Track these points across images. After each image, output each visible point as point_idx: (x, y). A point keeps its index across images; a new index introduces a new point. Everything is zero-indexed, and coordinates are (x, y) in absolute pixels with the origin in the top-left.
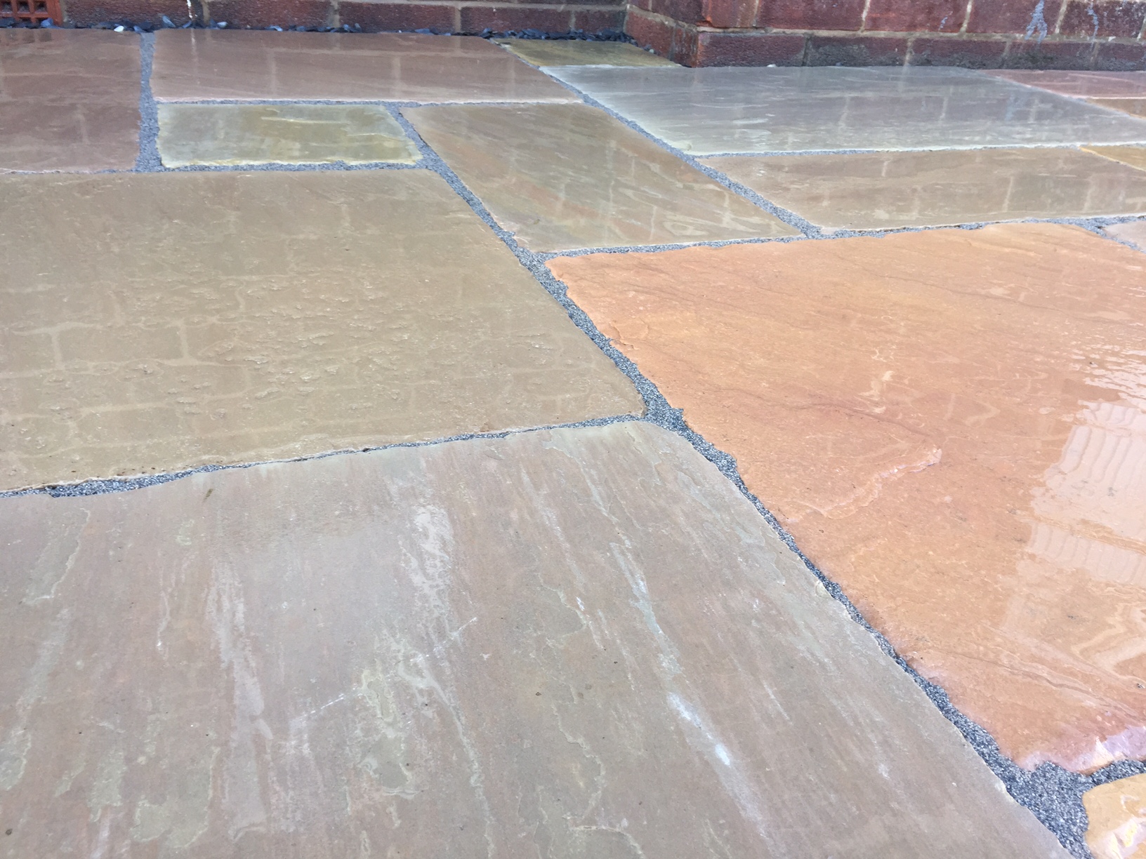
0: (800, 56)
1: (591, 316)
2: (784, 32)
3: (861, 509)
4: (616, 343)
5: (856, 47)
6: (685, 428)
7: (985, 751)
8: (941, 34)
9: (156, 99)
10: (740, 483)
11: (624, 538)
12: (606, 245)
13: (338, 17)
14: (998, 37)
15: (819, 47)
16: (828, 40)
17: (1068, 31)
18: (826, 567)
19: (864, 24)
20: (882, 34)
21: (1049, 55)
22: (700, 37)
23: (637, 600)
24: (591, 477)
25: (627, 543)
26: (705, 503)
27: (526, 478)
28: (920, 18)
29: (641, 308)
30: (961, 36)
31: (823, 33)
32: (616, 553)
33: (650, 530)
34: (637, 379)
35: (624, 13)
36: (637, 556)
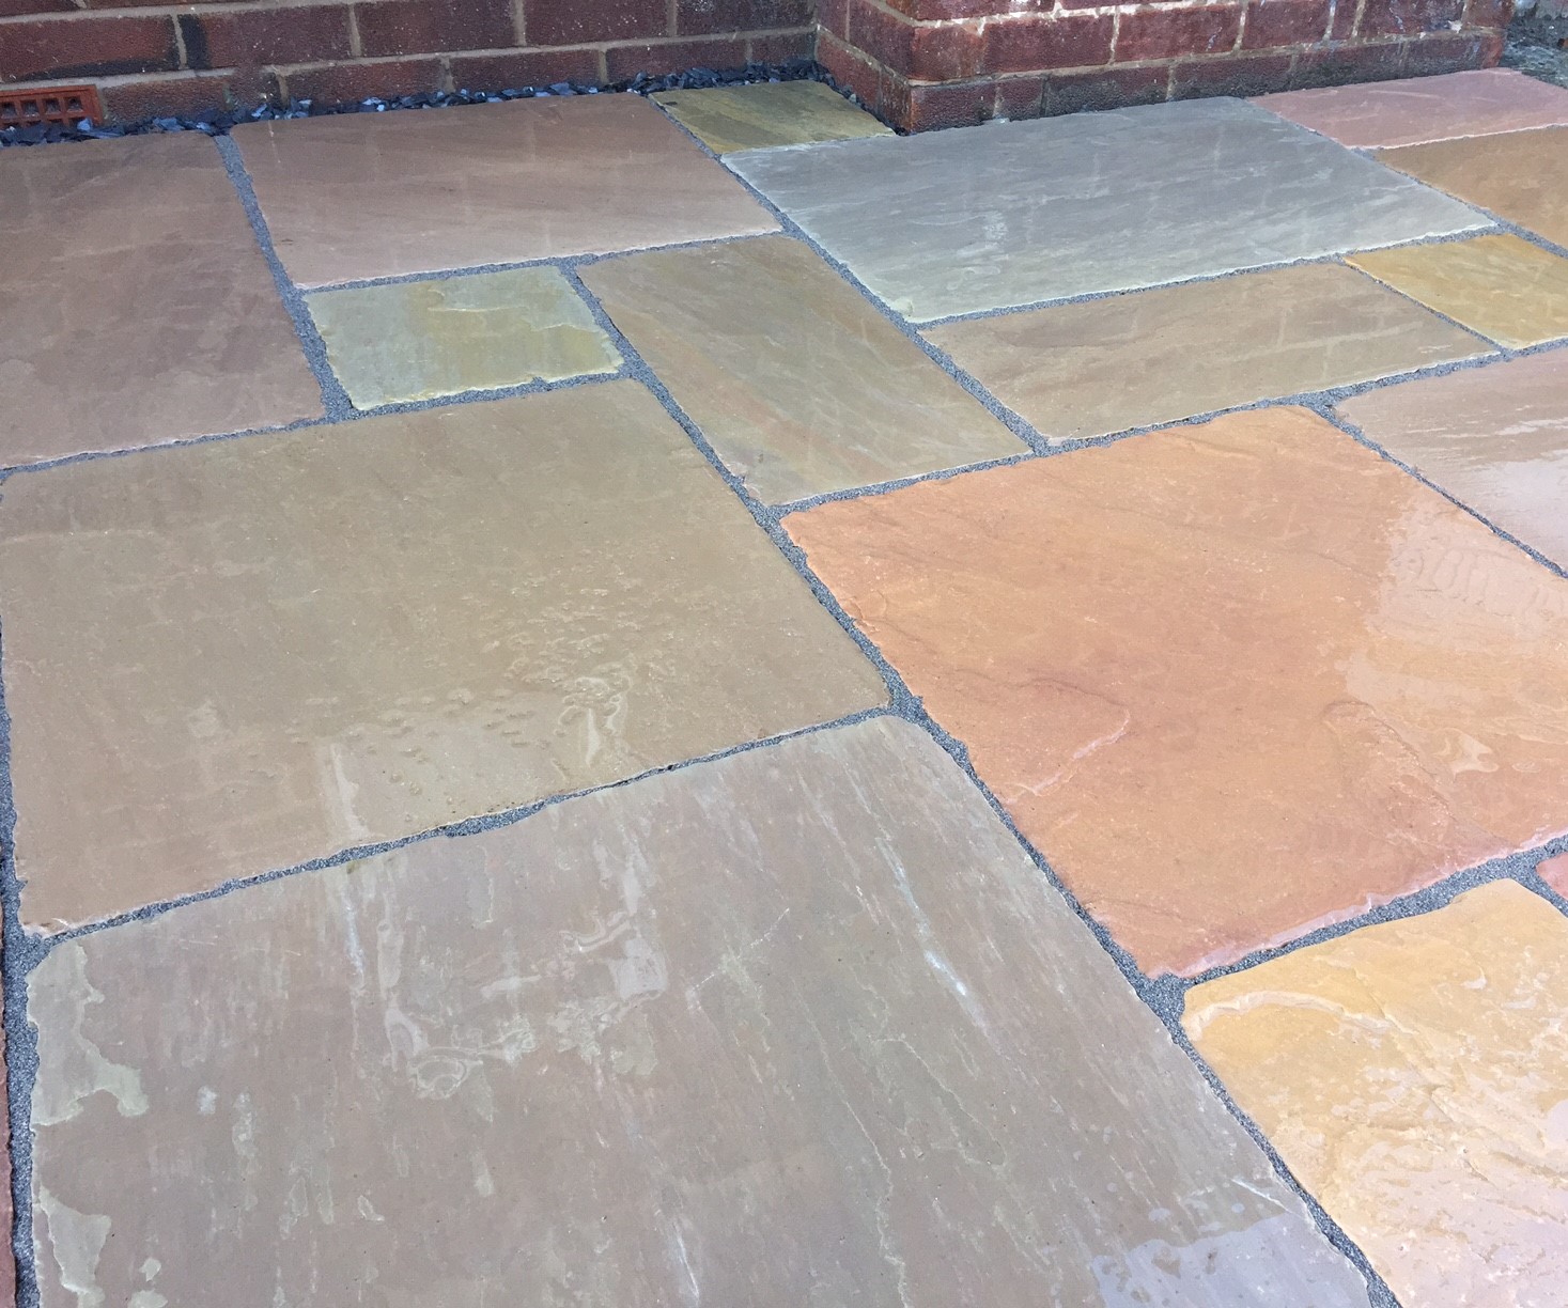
0: (1037, 102)
1: (833, 592)
2: (1015, 76)
3: (1063, 786)
4: (860, 624)
5: (1105, 84)
6: (925, 717)
7: (1128, 969)
8: (1210, 55)
9: (299, 286)
10: (971, 771)
11: (885, 832)
12: (836, 488)
13: (450, 78)
14: (1281, 50)
15: (1059, 89)
16: (1070, 79)
17: (1367, 32)
18: (1034, 841)
19: (1113, 56)
20: (1137, 64)
21: (1346, 64)
22: (913, 93)
23: (898, 884)
24: (854, 778)
25: (888, 836)
26: (944, 795)
27: (804, 784)
28: (1183, 39)
29: (878, 578)
30: (1233, 55)
31: (1064, 72)
32: (880, 845)
33: (904, 823)
34: (881, 665)
35: (814, 35)
36: (896, 847)
